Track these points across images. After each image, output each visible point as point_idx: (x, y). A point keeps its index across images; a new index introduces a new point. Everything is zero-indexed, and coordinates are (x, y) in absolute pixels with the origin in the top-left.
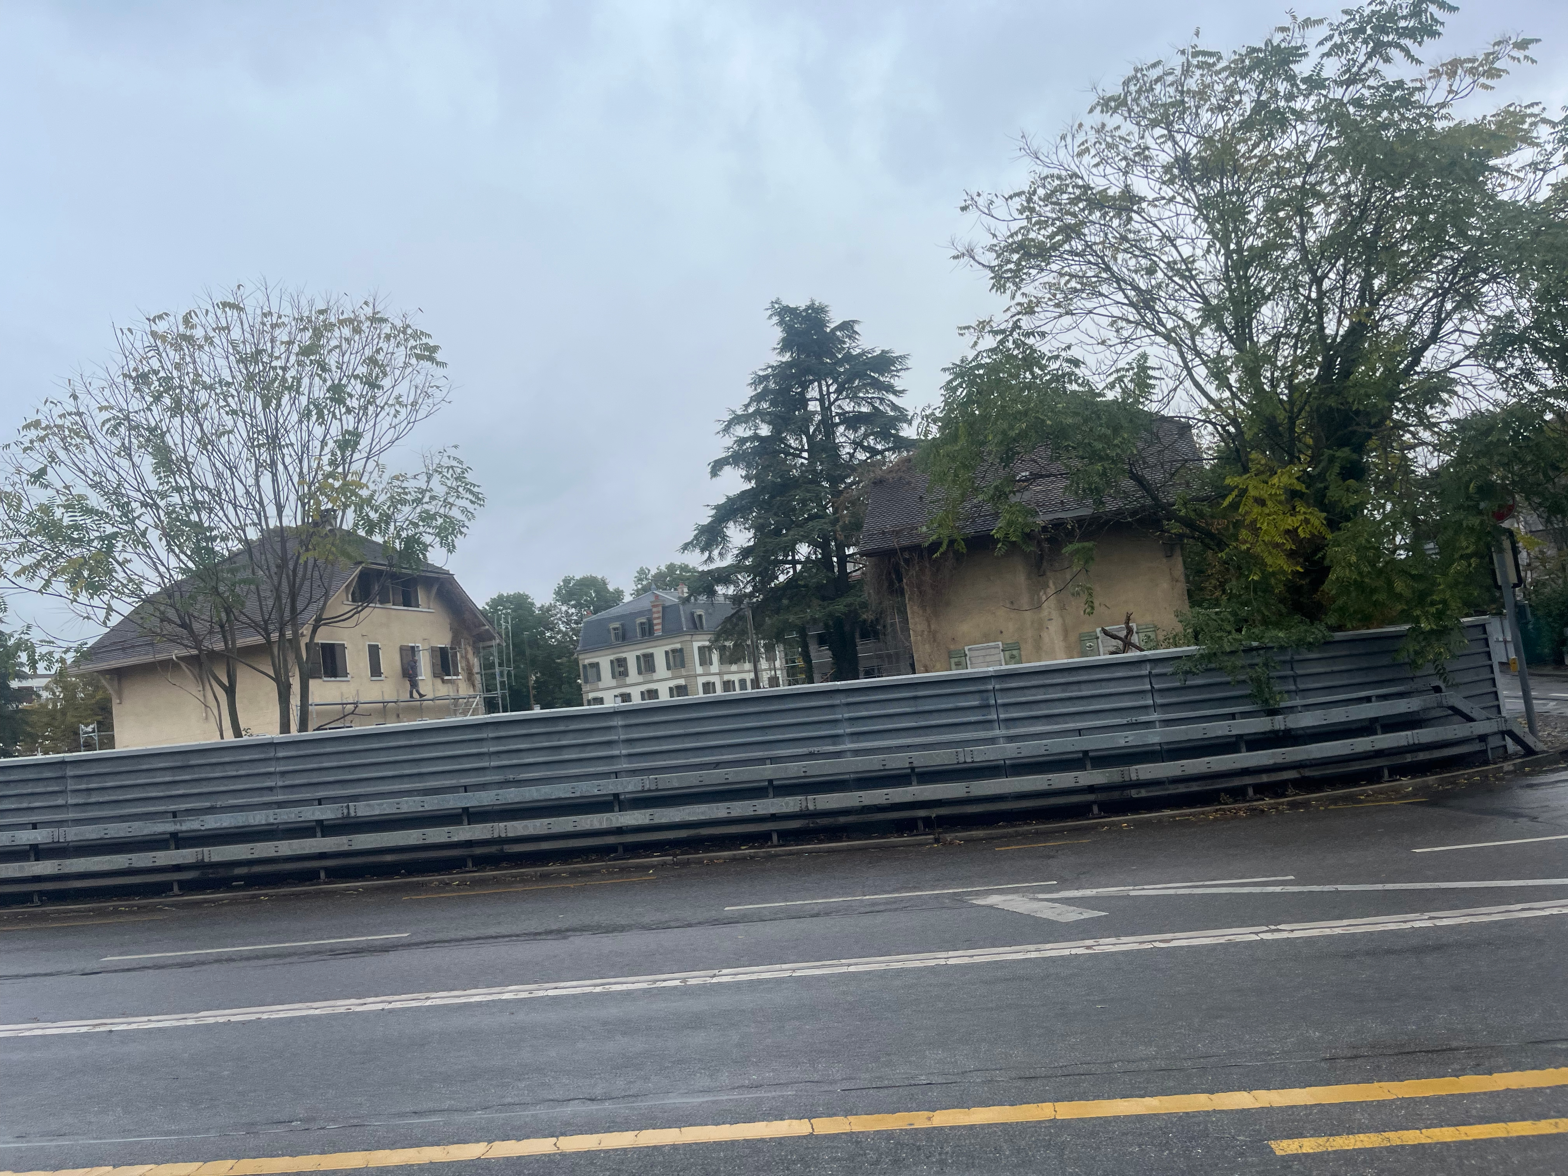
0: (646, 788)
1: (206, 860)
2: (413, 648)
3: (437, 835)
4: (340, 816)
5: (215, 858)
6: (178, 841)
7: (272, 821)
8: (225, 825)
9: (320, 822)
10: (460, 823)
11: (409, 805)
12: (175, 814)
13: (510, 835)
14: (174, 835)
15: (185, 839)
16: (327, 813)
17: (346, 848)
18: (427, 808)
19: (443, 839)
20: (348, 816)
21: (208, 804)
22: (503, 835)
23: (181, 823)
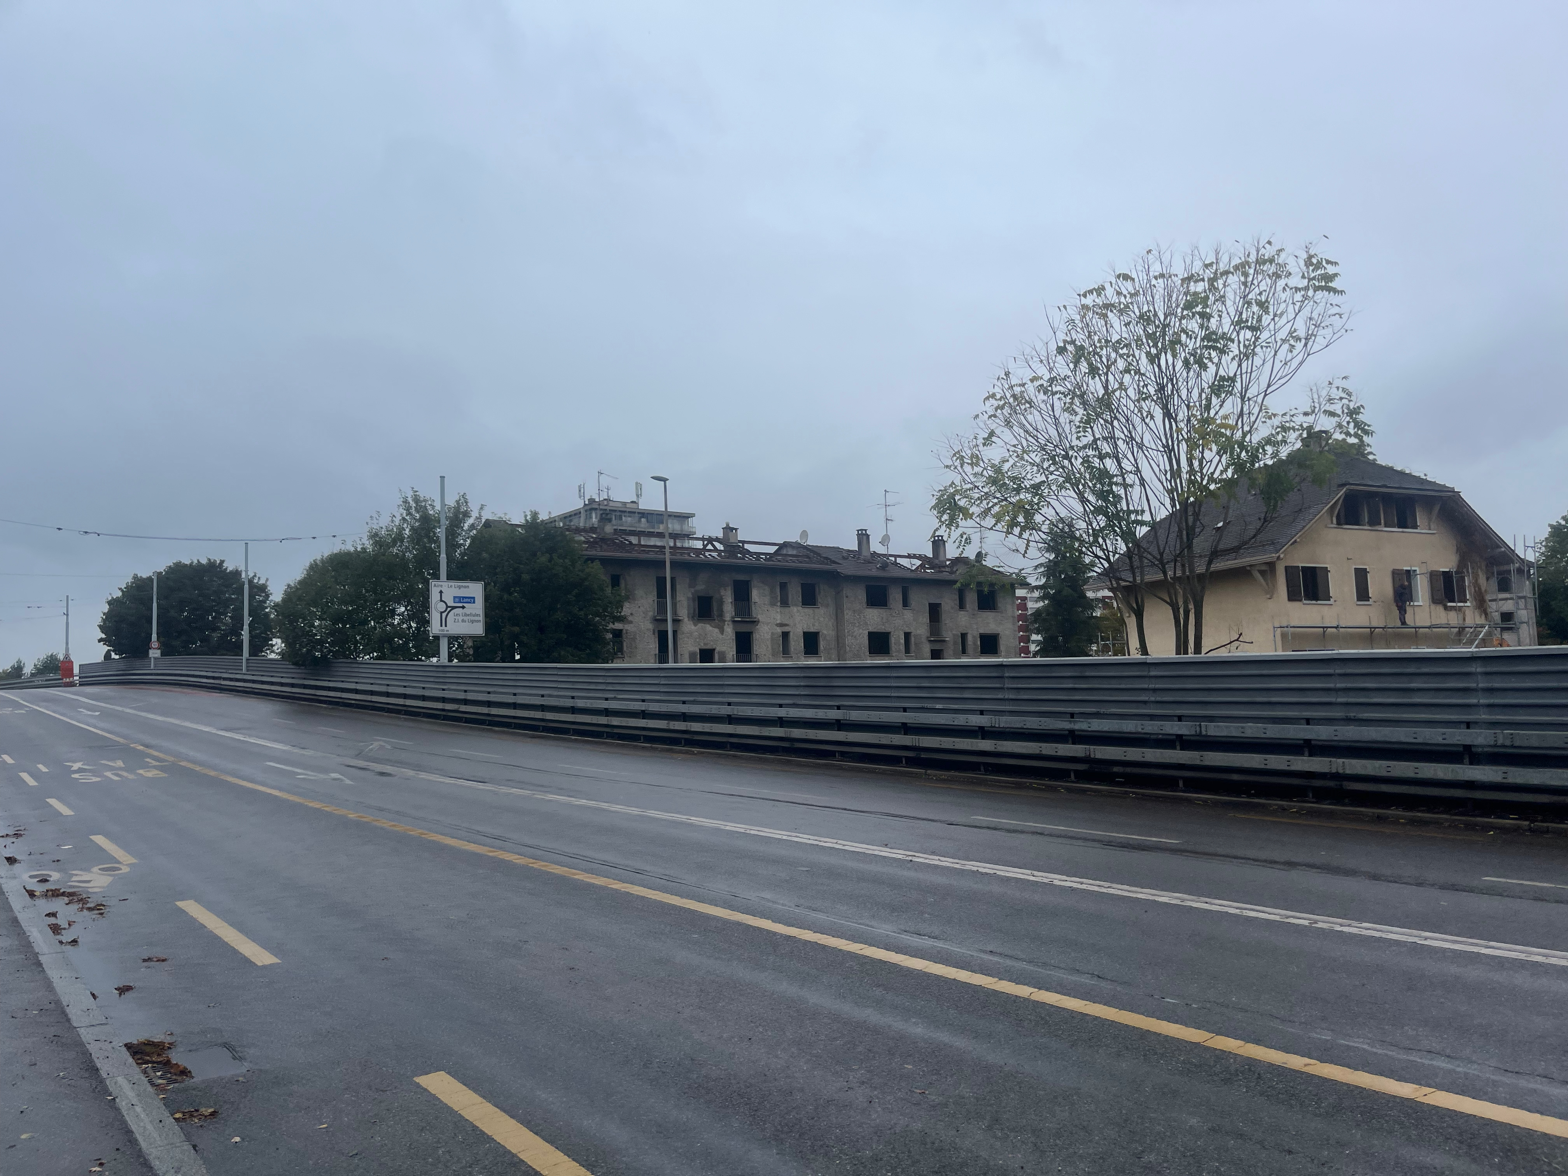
0: (1500, 742)
1: (1092, 756)
2: (1408, 572)
3: (1277, 762)
4: (1194, 733)
5: (1099, 756)
6: (1074, 737)
7: (1140, 730)
8: (1106, 729)
9: (1179, 737)
10: (1302, 754)
11: (1252, 730)
12: (1072, 715)
13: (1348, 772)
14: (1072, 732)
15: (1080, 736)
16: (1183, 729)
17: (1198, 762)
18: (1268, 735)
19: (1283, 767)
20: (1200, 735)
21: (1094, 710)
22: (1341, 771)
23: (1075, 722)
